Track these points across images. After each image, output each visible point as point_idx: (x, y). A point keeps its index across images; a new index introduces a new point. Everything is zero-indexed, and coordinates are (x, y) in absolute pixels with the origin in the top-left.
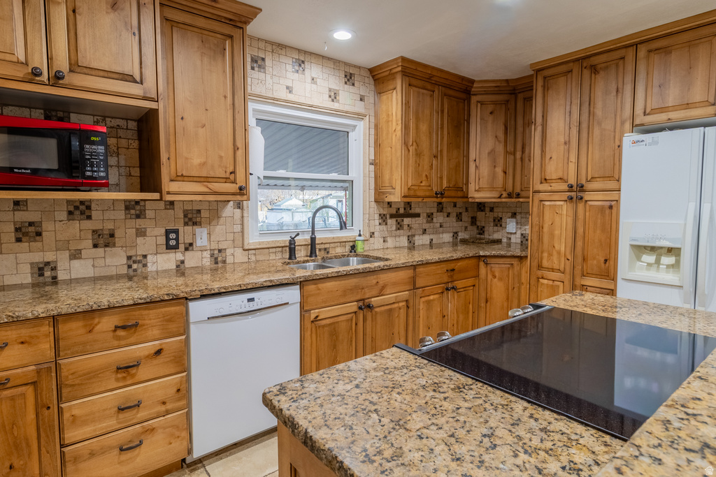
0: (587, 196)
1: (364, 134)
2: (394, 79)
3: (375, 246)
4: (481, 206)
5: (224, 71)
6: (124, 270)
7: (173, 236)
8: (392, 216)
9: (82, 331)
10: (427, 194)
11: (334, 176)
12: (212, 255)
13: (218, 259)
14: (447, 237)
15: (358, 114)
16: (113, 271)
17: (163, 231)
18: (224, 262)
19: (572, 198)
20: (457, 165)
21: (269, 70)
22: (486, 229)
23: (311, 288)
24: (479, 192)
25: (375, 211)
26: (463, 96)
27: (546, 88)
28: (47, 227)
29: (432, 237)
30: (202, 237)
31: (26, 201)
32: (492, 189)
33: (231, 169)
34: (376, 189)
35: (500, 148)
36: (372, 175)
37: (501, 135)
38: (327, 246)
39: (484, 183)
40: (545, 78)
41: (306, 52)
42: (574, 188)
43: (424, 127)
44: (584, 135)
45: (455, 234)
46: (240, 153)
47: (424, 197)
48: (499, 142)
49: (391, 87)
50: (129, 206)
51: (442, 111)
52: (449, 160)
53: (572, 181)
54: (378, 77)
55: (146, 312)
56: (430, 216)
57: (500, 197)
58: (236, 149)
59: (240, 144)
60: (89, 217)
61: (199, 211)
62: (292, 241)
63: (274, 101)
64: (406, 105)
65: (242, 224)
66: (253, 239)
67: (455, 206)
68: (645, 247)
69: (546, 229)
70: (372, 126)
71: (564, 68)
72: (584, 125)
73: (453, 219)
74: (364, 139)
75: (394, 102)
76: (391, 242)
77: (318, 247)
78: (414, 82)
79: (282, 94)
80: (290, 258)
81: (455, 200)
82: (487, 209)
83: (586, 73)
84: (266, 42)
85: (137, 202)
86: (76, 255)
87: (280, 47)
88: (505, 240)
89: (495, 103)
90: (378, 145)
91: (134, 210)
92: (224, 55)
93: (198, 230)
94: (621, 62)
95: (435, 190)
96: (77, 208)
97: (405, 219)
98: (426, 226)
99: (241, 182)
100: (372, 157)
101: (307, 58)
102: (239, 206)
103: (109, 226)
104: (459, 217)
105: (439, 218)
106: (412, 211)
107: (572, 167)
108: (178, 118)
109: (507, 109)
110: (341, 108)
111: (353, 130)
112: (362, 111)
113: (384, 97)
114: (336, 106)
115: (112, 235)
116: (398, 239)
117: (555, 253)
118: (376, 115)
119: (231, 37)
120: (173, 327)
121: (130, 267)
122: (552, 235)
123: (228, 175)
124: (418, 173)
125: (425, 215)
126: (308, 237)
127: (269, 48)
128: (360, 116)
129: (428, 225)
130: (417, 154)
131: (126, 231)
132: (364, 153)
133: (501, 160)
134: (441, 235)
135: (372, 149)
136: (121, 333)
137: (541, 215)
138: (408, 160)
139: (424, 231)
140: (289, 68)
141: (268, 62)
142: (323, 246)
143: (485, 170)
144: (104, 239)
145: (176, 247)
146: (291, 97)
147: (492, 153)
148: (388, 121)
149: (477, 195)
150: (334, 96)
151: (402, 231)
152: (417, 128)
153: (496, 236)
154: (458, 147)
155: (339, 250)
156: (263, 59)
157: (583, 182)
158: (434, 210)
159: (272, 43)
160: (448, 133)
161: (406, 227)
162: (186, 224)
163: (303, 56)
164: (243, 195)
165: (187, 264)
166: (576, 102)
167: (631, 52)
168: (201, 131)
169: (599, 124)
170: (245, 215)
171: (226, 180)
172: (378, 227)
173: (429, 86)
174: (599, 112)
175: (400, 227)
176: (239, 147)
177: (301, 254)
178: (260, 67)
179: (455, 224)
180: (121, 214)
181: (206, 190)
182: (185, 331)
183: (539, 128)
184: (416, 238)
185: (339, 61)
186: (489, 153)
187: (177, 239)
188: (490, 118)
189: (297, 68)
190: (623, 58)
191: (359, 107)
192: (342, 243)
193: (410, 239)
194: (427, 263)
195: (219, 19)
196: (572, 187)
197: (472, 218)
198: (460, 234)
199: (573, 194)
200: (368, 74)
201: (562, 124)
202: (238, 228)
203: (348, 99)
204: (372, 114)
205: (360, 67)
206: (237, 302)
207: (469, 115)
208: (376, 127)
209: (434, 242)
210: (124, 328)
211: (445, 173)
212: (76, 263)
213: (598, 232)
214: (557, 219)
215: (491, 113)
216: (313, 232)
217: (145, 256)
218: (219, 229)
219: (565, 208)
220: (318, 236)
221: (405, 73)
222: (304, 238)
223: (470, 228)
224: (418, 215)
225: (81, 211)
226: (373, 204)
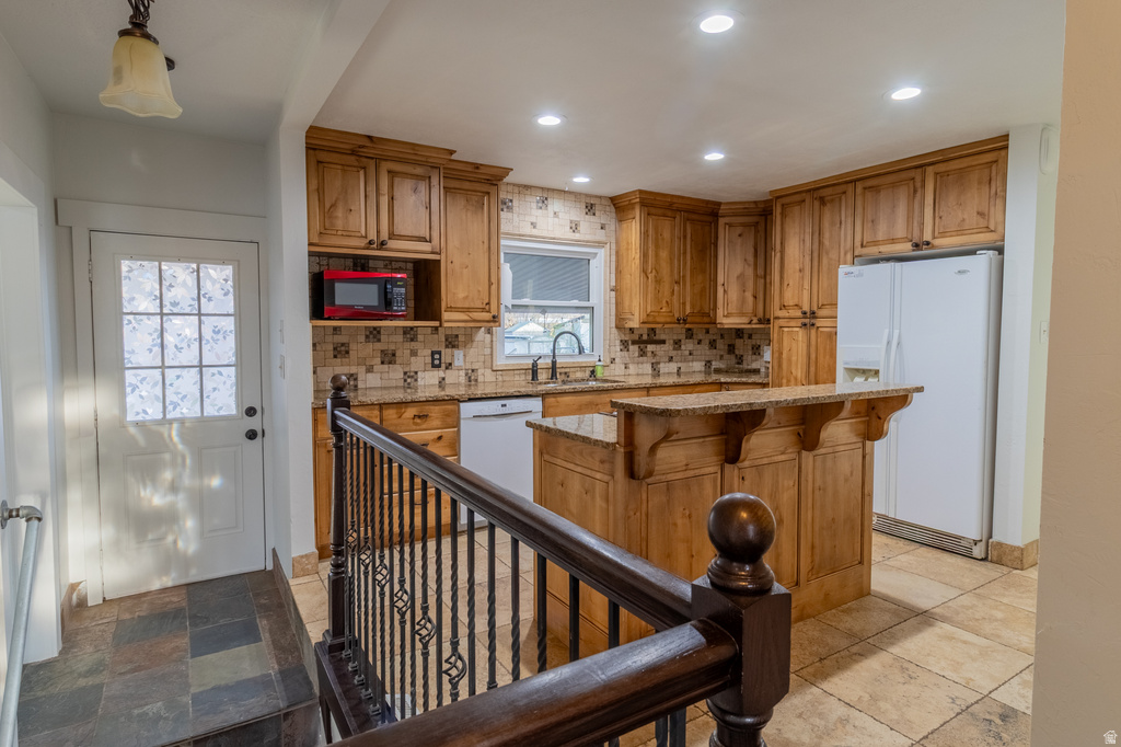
0: (819, 323)
1: (605, 262)
2: (633, 209)
3: (617, 372)
4: (739, 333)
5: (483, 222)
6: (401, 383)
7: (437, 356)
8: (634, 343)
9: (395, 416)
10: (668, 320)
11: (575, 303)
12: (467, 374)
13: (471, 378)
14: (698, 366)
15: (599, 243)
16: (394, 383)
17: (430, 352)
18: (476, 380)
19: (805, 325)
20: (703, 290)
21: (516, 209)
22: (744, 358)
23: (551, 400)
24: (728, 319)
25: (616, 336)
26: (709, 219)
27: (784, 215)
28: (353, 347)
29: (680, 365)
30: (458, 357)
31: (340, 327)
32: (741, 314)
33: (487, 301)
34: (617, 315)
35: (750, 272)
36: (613, 301)
37: (751, 259)
38: (567, 370)
39: (733, 308)
40: (783, 205)
41: (548, 190)
42: (808, 315)
43: (664, 254)
44: (816, 263)
45: (708, 363)
46: (494, 287)
47: (664, 323)
48: (749, 265)
49: (632, 216)
50: (406, 331)
51: (685, 237)
52: (693, 285)
53: (806, 308)
54: (619, 206)
55: (432, 407)
56: (677, 344)
57: (750, 323)
58: (490, 284)
59: (494, 280)
60: (379, 340)
61: (457, 336)
62: (535, 365)
63: (520, 237)
64: (645, 235)
65: (492, 348)
66: (500, 362)
67: (707, 332)
68: (857, 370)
69: (784, 356)
70: (614, 252)
71: (797, 198)
72: (816, 255)
73: (705, 346)
74: (605, 266)
75: (633, 230)
76: (633, 369)
77: (558, 370)
78: (653, 210)
79: (528, 230)
80: (533, 379)
81: (707, 326)
82: (746, 336)
83: (817, 203)
84: (514, 185)
85: (412, 328)
86: (370, 370)
87: (526, 188)
88: (763, 370)
89: (744, 225)
90: (619, 272)
91: (410, 334)
92: (483, 209)
93: (456, 352)
94: (843, 197)
95: (677, 315)
96: (371, 333)
97: (649, 346)
98: (673, 353)
99: (494, 312)
100: (613, 284)
101: (550, 194)
102: (489, 331)
103: (392, 347)
104: (713, 344)
105: (688, 346)
106: (657, 338)
107: (806, 294)
108: (449, 262)
109: (757, 232)
110: (582, 238)
111: (594, 258)
112: (603, 239)
113: (625, 225)
114: (577, 236)
115: (394, 355)
116: (640, 366)
117: (792, 379)
118: (617, 243)
119: (488, 193)
120: (449, 420)
121: (405, 381)
122: (789, 360)
123: (484, 306)
124: (657, 300)
125: (672, 342)
126: (549, 361)
127: (516, 190)
128: (601, 244)
129: (675, 352)
130: (656, 281)
131: (403, 353)
132: (605, 279)
133: (750, 284)
134: (691, 364)
135: (613, 276)
136: (418, 421)
137: (781, 341)
138: (647, 287)
139: (671, 359)
140: (534, 205)
141: (515, 203)
142: (563, 370)
143: (734, 294)
144: (389, 358)
145: (439, 366)
146: (535, 232)
147: (741, 277)
148: (628, 249)
149: (725, 321)
150: (575, 227)
151: (645, 358)
152: (657, 255)
153: (754, 366)
154: (703, 271)
155: (579, 375)
156: (511, 201)
157: (815, 309)
158: (683, 337)
159: (519, 186)
160: (692, 258)
161: (649, 354)
162: (447, 347)
163: (546, 193)
164: (495, 322)
165: (447, 381)
166: (809, 230)
167: (851, 187)
168: (465, 271)
169: (827, 253)
170: (494, 339)
171: (483, 310)
172: (619, 354)
173: (669, 213)
174: (827, 242)
175: (643, 353)
176: (493, 283)
177: (543, 376)
178: (508, 207)
179: (708, 352)
180: (400, 338)
181: (468, 318)
182: (457, 425)
183: (778, 255)
184: (662, 365)
185: (580, 194)
186: (738, 277)
187: (440, 359)
188: (740, 240)
189: (540, 205)
190: (844, 193)
191: (600, 235)
192: (582, 368)
193: (654, 366)
194: (661, 386)
195: (479, 181)
196: (805, 313)
197: (729, 345)
198: (713, 363)
199: (807, 321)
200: (609, 202)
201: (797, 252)
202: (488, 351)
203: (589, 228)
204: (613, 241)
205: (600, 197)
206: (493, 407)
207: (717, 238)
208: (617, 253)
209: (682, 370)
210: (419, 417)
211: (688, 299)
212: (370, 375)
213: (828, 357)
214: (794, 345)
215: (740, 235)
216: (554, 357)
217: (416, 373)
218: (472, 352)
219: (800, 334)
220: (559, 360)
221: (643, 204)
222: (545, 363)
223: (726, 356)
224: (663, 342)
225: (374, 334)
226: (614, 330)
